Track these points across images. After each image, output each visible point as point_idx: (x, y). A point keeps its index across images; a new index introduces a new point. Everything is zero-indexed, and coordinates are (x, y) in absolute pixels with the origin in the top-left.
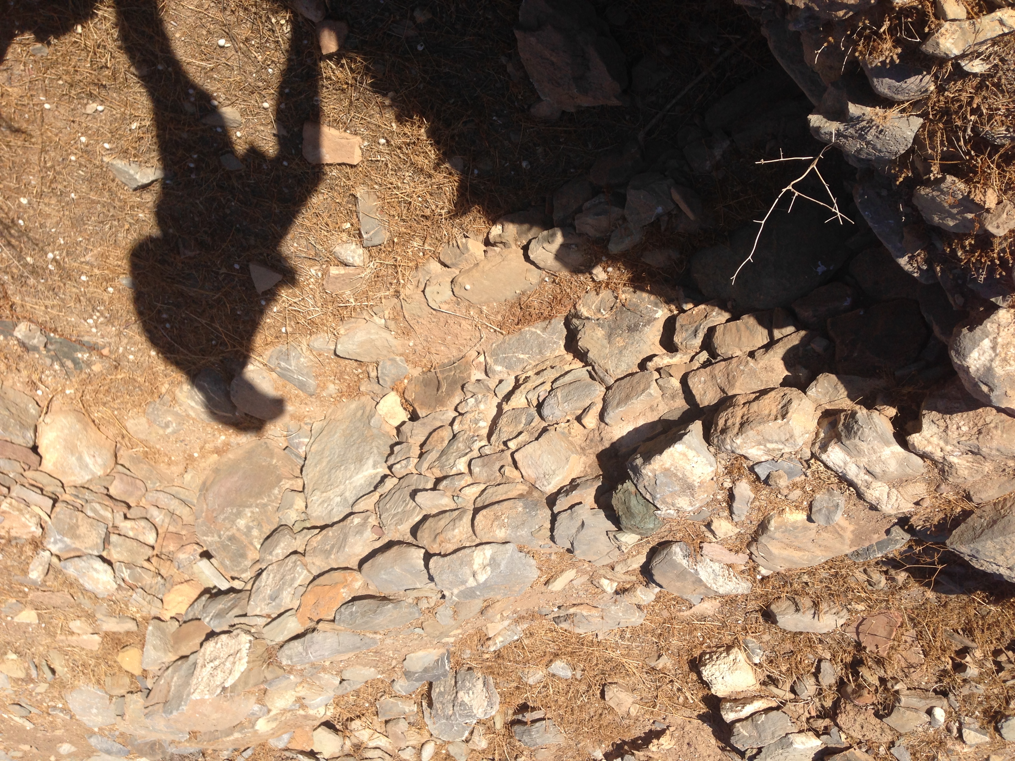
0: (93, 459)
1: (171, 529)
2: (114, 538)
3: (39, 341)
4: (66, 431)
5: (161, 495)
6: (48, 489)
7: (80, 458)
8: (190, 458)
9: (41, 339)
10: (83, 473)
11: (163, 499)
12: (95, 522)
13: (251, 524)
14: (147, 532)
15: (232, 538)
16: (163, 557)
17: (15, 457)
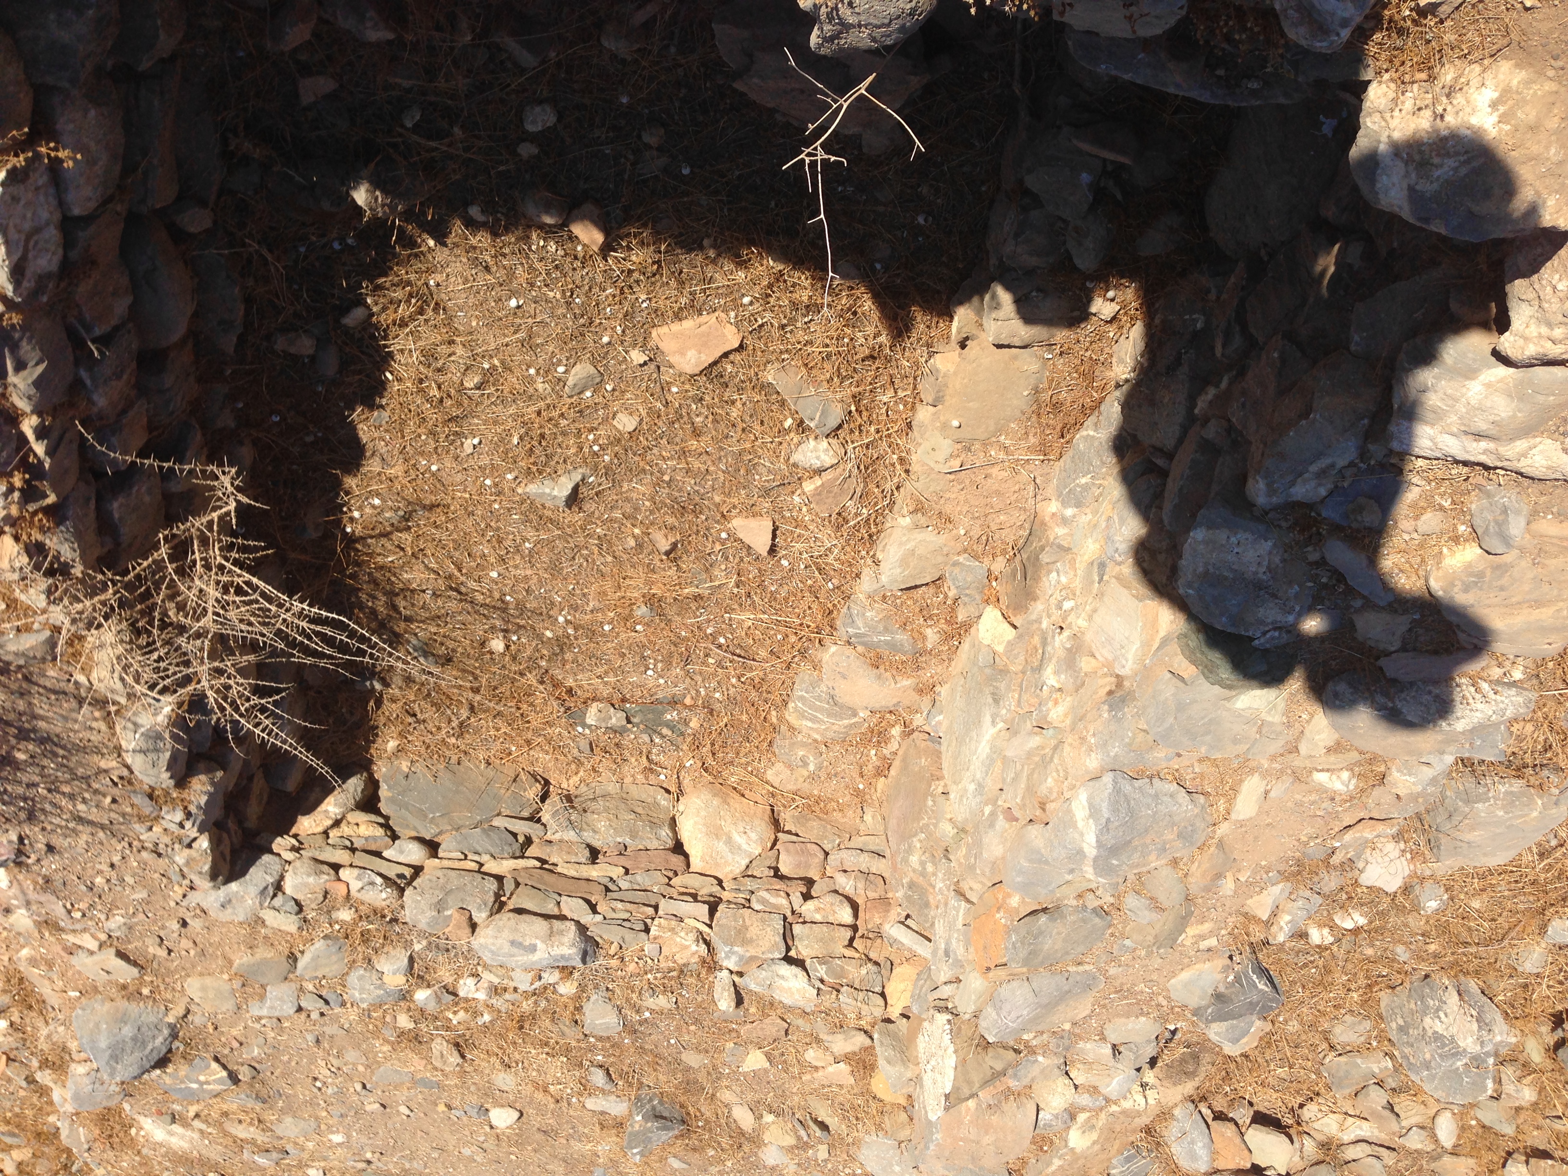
0: (745, 837)
1: (872, 895)
2: (797, 929)
3: (618, 719)
4: (703, 813)
5: (844, 854)
6: (703, 892)
7: (729, 841)
8: (858, 793)
9: (618, 715)
10: (737, 858)
11: (851, 859)
12: (767, 915)
13: (923, 858)
14: (837, 909)
15: (912, 885)
16: (871, 935)
17: (653, 866)
